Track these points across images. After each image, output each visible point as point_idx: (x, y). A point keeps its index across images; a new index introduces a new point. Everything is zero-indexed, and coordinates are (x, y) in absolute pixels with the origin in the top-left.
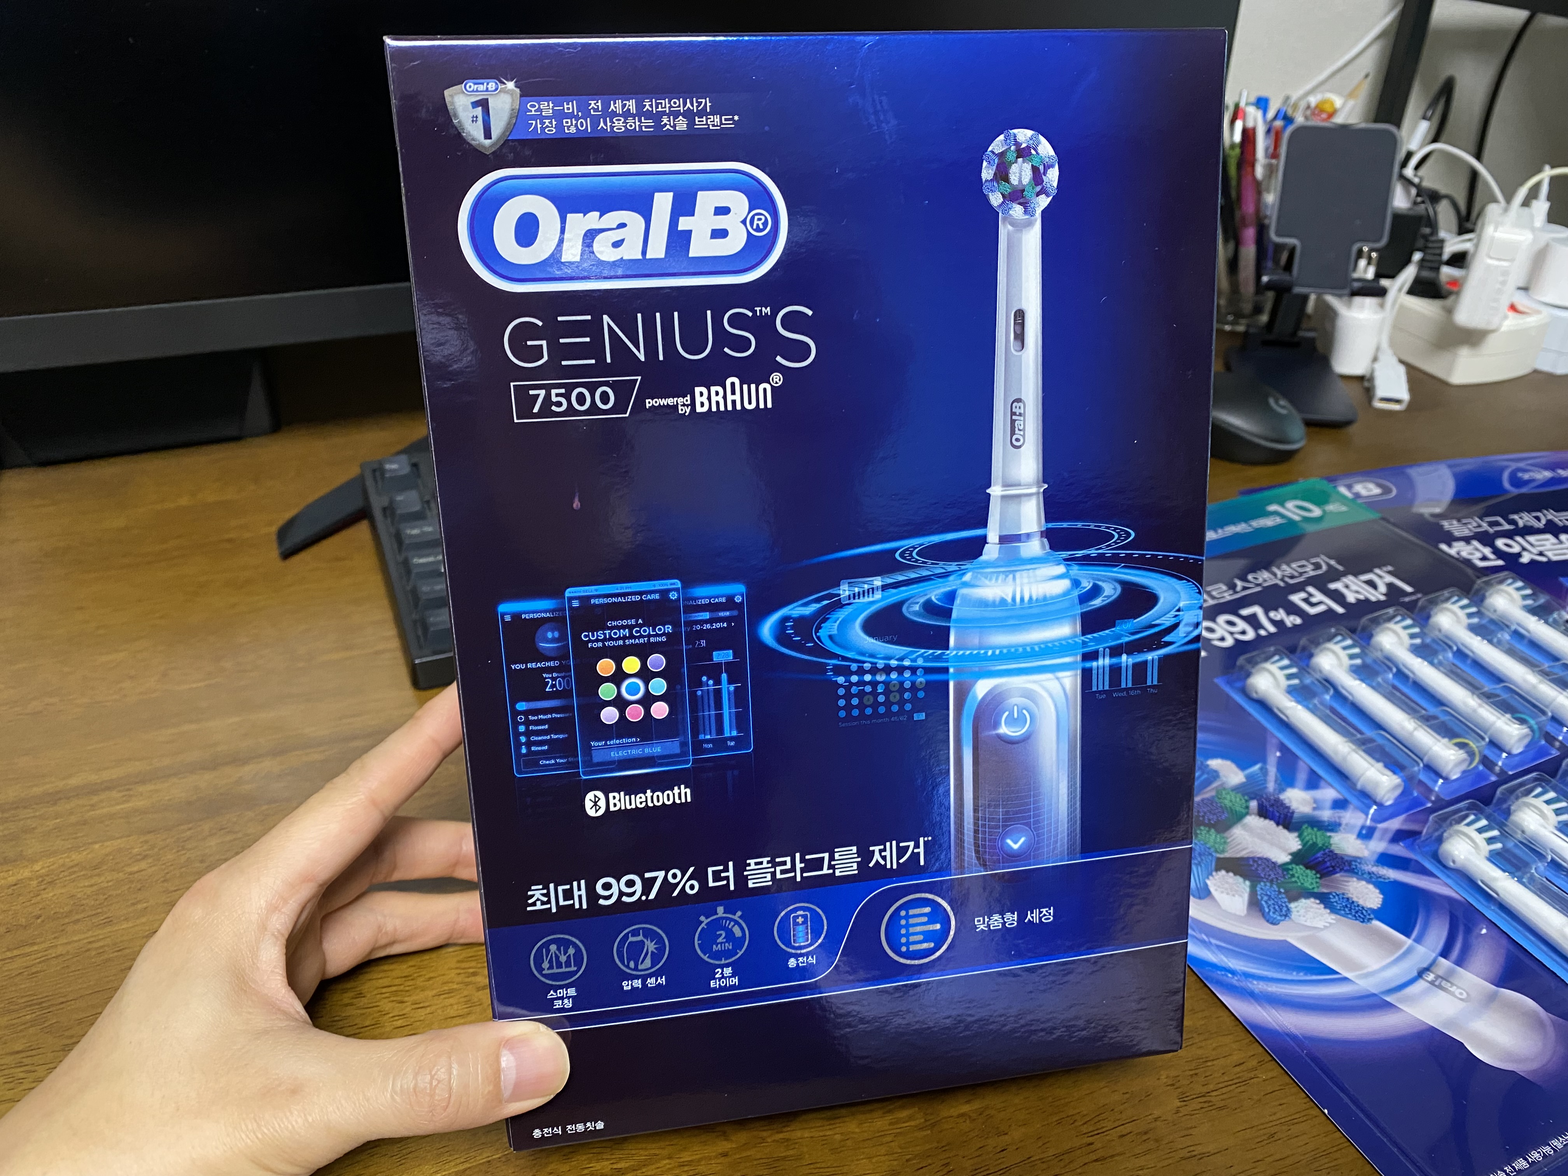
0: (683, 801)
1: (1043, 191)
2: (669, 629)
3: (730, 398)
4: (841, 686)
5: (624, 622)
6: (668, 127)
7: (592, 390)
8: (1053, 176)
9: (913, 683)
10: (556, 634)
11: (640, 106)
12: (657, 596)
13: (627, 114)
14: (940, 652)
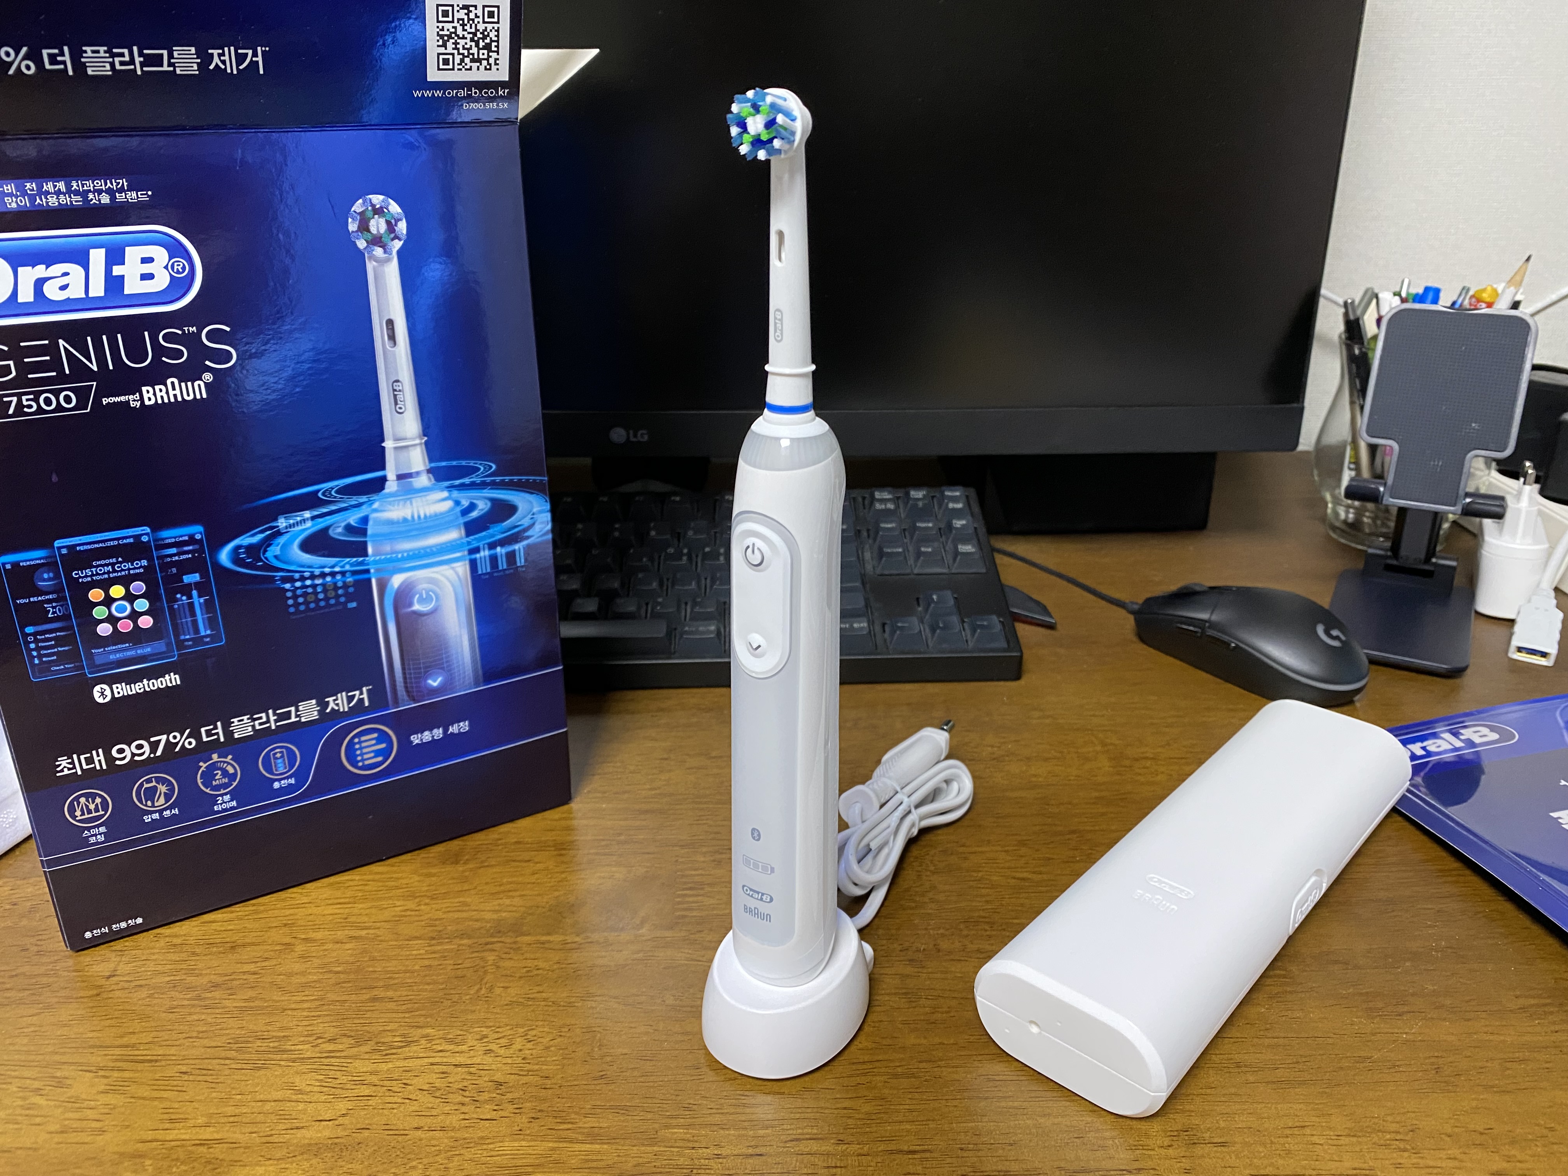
0: (174, 684)
1: (397, 237)
2: (144, 563)
3: (171, 393)
4: (288, 590)
5: (107, 561)
6: (94, 201)
7: (57, 395)
8: (402, 227)
9: (344, 582)
10: (51, 575)
11: (69, 186)
12: (131, 540)
13: (58, 193)
14: (361, 559)
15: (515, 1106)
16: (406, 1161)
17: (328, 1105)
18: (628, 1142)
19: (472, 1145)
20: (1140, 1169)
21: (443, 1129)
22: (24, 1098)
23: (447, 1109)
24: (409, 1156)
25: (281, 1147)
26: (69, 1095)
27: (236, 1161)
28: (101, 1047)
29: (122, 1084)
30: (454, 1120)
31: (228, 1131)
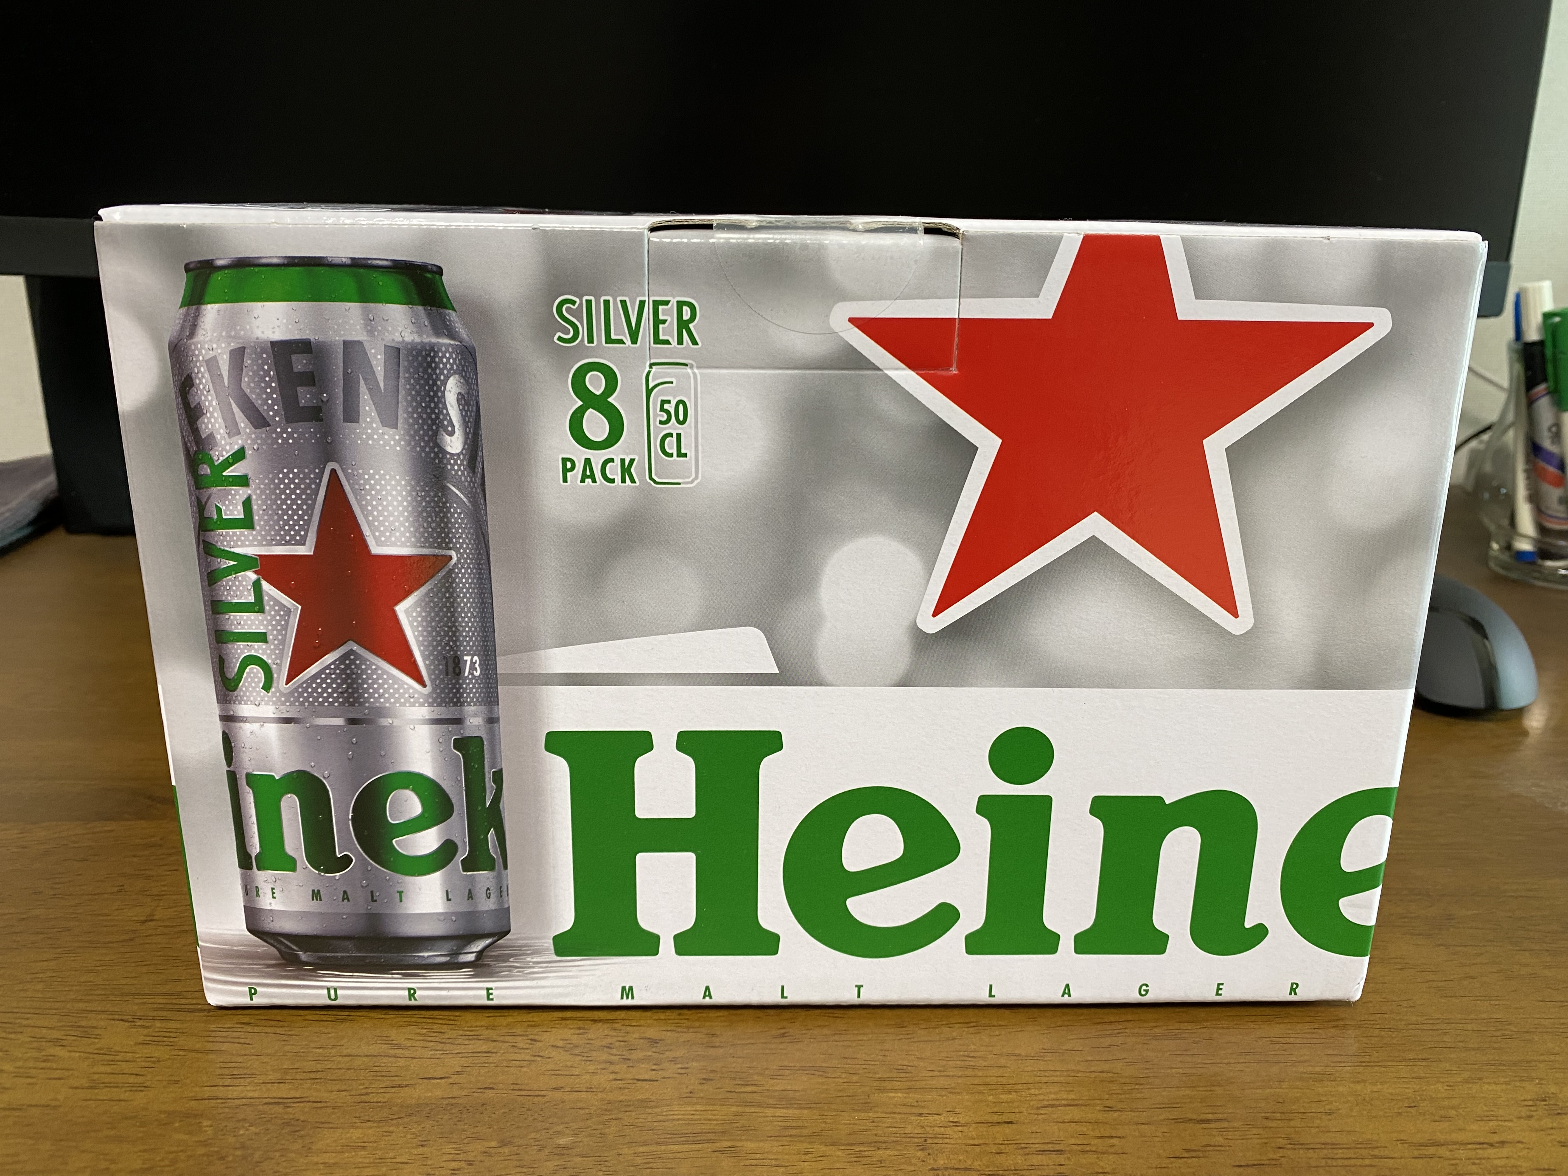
15: (680, 1066)
16: (548, 1125)
17: (437, 1061)
18: (833, 1107)
19: (630, 1109)
20: (1503, 1143)
21: (589, 1090)
22: (39, 1049)
23: (591, 1068)
24: (550, 1120)
25: (381, 1107)
26: (98, 1046)
27: (323, 1123)
28: (138, 994)
29: (167, 1034)
30: (603, 1079)
31: (309, 1089)
